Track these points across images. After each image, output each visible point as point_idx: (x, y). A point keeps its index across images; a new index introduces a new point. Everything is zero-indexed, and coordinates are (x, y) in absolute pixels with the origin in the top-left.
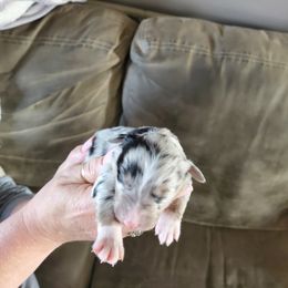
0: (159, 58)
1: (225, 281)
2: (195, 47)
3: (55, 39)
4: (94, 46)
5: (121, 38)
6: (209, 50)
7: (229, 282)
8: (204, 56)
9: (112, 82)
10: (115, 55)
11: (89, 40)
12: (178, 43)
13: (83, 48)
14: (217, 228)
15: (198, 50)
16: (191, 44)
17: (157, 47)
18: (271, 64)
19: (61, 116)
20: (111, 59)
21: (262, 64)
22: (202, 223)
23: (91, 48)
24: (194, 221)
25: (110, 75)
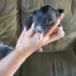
0: (30, 8)
1: (57, 66)
2: (40, 4)
4: (10, 8)
5: (17, 5)
7: (58, 66)
9: (17, 18)
10: (16, 10)
11: (7, 7)
12: (35, 3)
13: (6, 10)
15: (41, 5)
16: (38, 3)
17: (29, 6)
18: (62, 6)
19: (4, 30)
21: (59, 6)
23: (9, 9)
25: (16, 16)
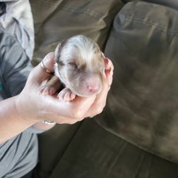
3: (69, 6)
6: (166, 28)
8: (162, 31)
14: (150, 154)
20: (101, 24)
22: (140, 147)
24: (135, 144)
